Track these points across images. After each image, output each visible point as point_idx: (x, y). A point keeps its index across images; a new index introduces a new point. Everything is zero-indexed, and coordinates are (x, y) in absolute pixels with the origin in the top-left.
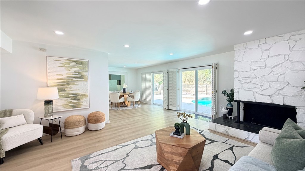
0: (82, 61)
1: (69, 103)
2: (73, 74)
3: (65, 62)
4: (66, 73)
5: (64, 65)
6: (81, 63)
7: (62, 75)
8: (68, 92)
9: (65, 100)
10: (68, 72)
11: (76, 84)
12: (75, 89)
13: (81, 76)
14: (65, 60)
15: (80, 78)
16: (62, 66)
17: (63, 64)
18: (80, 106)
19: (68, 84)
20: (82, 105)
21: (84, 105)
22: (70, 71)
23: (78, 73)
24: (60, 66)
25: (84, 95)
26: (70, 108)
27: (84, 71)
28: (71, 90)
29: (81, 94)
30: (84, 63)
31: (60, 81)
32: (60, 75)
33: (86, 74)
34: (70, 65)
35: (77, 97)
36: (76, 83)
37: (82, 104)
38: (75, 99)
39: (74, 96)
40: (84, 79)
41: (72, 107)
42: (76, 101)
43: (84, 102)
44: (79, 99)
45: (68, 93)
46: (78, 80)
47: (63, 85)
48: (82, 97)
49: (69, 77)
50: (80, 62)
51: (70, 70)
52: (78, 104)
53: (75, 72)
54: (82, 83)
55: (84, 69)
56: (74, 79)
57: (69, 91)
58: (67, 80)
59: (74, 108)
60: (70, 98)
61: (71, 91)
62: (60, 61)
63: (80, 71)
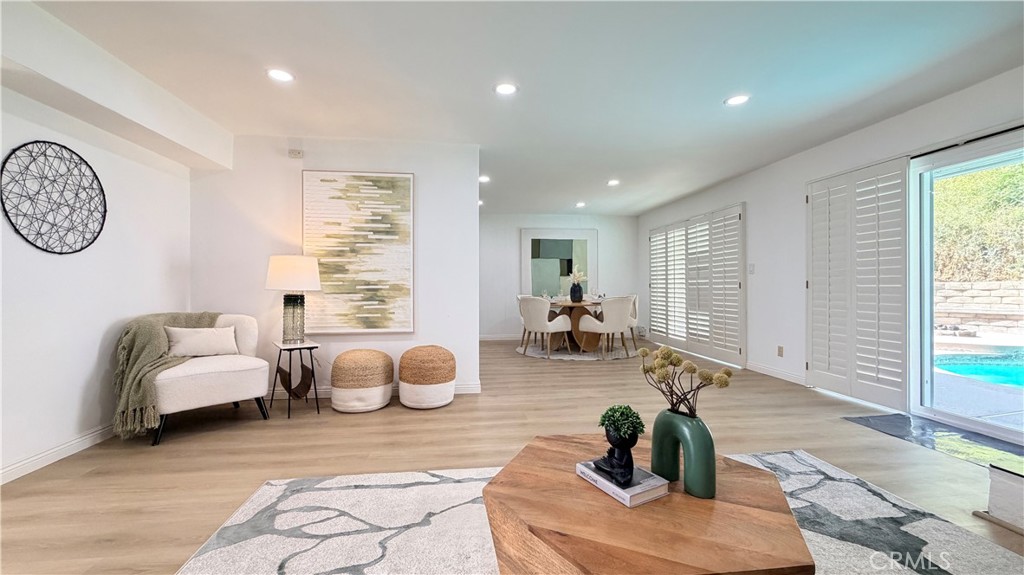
0: (392, 178)
1: (355, 311)
2: (367, 222)
3: (347, 186)
4: (349, 218)
5: (345, 195)
6: (392, 184)
7: (339, 224)
8: (354, 276)
9: (346, 301)
10: (355, 215)
11: (375, 251)
12: (372, 268)
13: (389, 226)
14: (347, 178)
15: (387, 233)
16: (340, 198)
17: (341, 190)
18: (386, 324)
19: (353, 251)
20: (391, 319)
21: (396, 320)
22: (359, 213)
23: (380, 218)
24: (333, 198)
25: (397, 288)
26: (358, 328)
27: (398, 211)
28: (363, 269)
29: (390, 285)
30: (399, 183)
31: (333, 242)
32: (334, 223)
33: (404, 220)
34: (359, 192)
35: (379, 294)
36: (376, 248)
37: (391, 316)
38: (371, 299)
39: (368, 290)
40: (397, 237)
41: (365, 323)
42: (375, 305)
43: (399, 312)
44: (382, 301)
45: (354, 281)
46: (380, 239)
47: (340, 254)
48: (392, 293)
49: (356, 229)
50: (387, 182)
51: (358, 209)
52: (379, 315)
53: (374, 214)
54: (394, 247)
55: (398, 203)
56: (371, 236)
57: (357, 272)
58: (353, 240)
59: (368, 327)
60: (359, 296)
61: (360, 274)
62: (335, 181)
63: (387, 210)
